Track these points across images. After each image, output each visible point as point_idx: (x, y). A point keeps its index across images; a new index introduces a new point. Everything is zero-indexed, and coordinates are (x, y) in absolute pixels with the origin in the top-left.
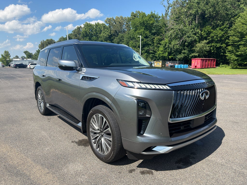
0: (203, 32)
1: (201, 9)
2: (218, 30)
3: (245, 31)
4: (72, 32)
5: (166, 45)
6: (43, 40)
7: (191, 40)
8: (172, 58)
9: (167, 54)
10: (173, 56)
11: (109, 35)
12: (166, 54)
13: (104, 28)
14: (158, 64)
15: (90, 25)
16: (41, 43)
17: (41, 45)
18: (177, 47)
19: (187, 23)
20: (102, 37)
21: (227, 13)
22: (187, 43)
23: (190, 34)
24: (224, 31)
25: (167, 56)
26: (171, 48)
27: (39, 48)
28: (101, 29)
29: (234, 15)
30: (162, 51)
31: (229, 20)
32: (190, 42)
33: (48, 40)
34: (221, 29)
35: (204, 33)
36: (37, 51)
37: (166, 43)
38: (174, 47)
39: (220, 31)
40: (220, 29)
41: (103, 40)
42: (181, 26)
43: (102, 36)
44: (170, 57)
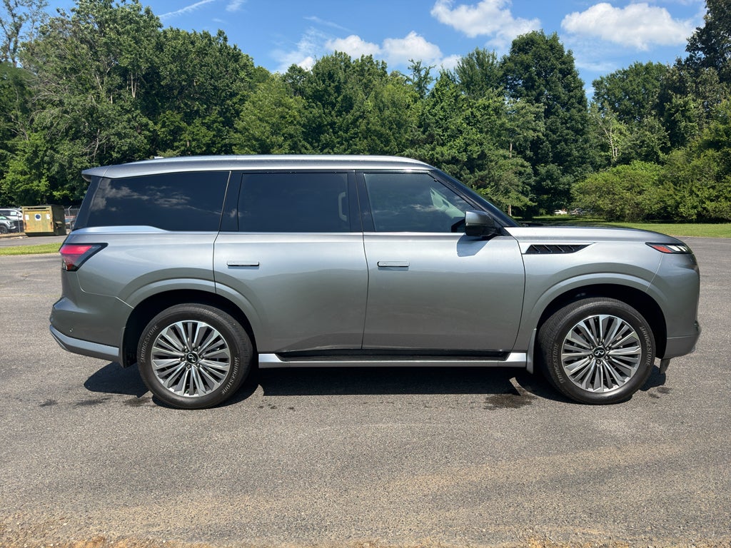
0: (160, 126)
1: (147, 60)
2: (197, 125)
3: (268, 138)
5: (35, 153)
7: (129, 147)
8: (65, 197)
9: (44, 181)
10: (68, 192)
12: (42, 185)
14: (38, 217)
18: (82, 163)
19: (103, 94)
21: (216, 84)
22: (118, 152)
23: (125, 128)
24: (214, 130)
25: (46, 191)
26: (61, 166)
29: (231, 93)
30: (23, 173)
31: (222, 103)
32: (127, 150)
34: (205, 123)
35: (163, 130)
37: (37, 146)
38: (74, 164)
39: (204, 130)
40: (203, 124)
42: (90, 100)
44: (55, 193)
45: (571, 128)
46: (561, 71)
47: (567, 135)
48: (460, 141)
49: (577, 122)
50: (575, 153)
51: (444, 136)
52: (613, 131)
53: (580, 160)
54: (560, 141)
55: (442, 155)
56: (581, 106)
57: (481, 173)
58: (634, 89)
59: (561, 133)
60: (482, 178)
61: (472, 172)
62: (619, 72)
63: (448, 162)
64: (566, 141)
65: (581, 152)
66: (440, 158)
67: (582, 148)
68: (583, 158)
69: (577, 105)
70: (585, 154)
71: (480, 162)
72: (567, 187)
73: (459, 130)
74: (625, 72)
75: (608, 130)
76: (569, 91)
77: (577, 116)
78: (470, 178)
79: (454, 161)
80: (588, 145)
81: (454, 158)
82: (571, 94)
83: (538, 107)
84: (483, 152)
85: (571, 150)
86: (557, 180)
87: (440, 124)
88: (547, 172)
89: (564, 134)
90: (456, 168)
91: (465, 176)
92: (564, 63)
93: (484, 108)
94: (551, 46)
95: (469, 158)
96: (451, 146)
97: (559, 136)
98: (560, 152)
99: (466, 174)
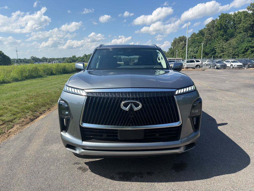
4: (206, 26)
6: (176, 38)
11: (251, 25)
13: (245, 16)
15: (227, 16)
16: (174, 40)
17: (173, 43)
20: (241, 28)
27: (172, 46)
28: (241, 19)
33: (180, 37)
36: (169, 49)
41: (242, 31)
43: (240, 26)
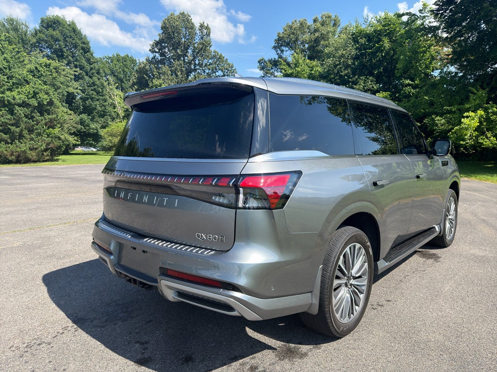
45: (94, 90)
46: (83, 49)
47: (92, 94)
48: (27, 88)
49: (98, 87)
50: (99, 108)
51: (9, 82)
52: (116, 96)
53: (102, 113)
54: (88, 99)
55: (14, 99)
56: (99, 76)
57: (50, 117)
58: (117, 70)
59: (88, 93)
60: (51, 121)
61: (42, 115)
62: (106, 57)
63: (19, 105)
64: (92, 99)
65: (103, 107)
66: (12, 101)
67: (103, 105)
68: (104, 112)
69: (96, 75)
70: (105, 109)
71: (49, 107)
72: (96, 131)
73: (25, 80)
74: (110, 58)
75: (114, 95)
76: (90, 64)
77: (98, 83)
78: (42, 120)
79: (24, 104)
80: (107, 103)
81: (24, 102)
82: (91, 66)
83: (75, 71)
84: (50, 99)
85: (96, 105)
86: (88, 125)
87: (4, 72)
88: (80, 120)
89: (91, 94)
90: (27, 111)
91: (37, 118)
92: (84, 43)
93: (46, 66)
94: (73, 29)
95: (39, 103)
96: (18, 92)
97: (87, 95)
98: (89, 106)
99: (37, 116)
